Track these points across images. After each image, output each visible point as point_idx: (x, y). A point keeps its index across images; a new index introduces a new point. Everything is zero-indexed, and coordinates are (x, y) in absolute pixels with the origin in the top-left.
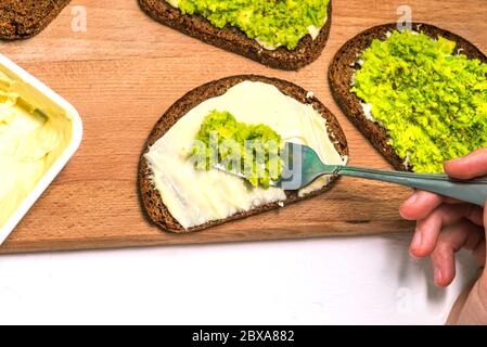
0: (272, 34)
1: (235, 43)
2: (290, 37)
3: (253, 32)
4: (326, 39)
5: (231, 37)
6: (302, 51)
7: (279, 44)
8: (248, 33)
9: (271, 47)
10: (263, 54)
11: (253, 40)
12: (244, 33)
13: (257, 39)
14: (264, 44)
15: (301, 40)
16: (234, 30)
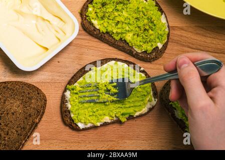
0: (141, 46)
1: (123, 47)
2: (149, 47)
3: (132, 44)
4: (165, 49)
5: (122, 44)
6: (154, 54)
7: (143, 50)
8: (130, 44)
9: (139, 51)
10: (136, 54)
11: (132, 47)
12: (128, 43)
13: (134, 47)
14: (136, 49)
15: (154, 49)
16: (124, 42)
